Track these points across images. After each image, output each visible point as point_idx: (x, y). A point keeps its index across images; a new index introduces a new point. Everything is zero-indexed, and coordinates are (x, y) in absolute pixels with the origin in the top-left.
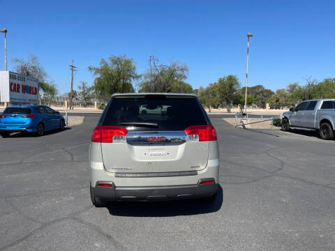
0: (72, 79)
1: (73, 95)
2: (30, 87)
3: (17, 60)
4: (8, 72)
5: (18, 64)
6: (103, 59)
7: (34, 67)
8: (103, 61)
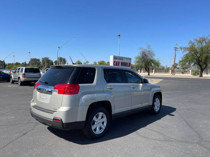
0: (175, 56)
1: (175, 66)
2: (126, 63)
3: (141, 48)
4: (113, 56)
5: (141, 50)
6: (191, 41)
7: (149, 51)
8: (191, 42)
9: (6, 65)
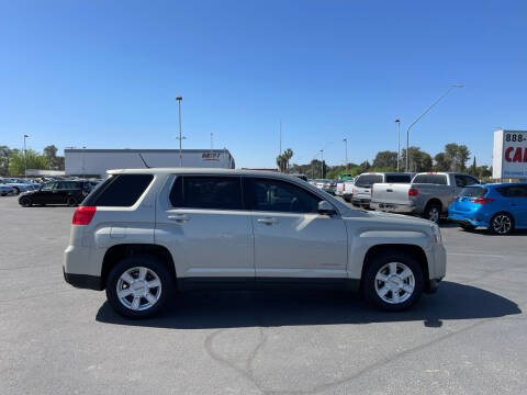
9: (329, 170)
